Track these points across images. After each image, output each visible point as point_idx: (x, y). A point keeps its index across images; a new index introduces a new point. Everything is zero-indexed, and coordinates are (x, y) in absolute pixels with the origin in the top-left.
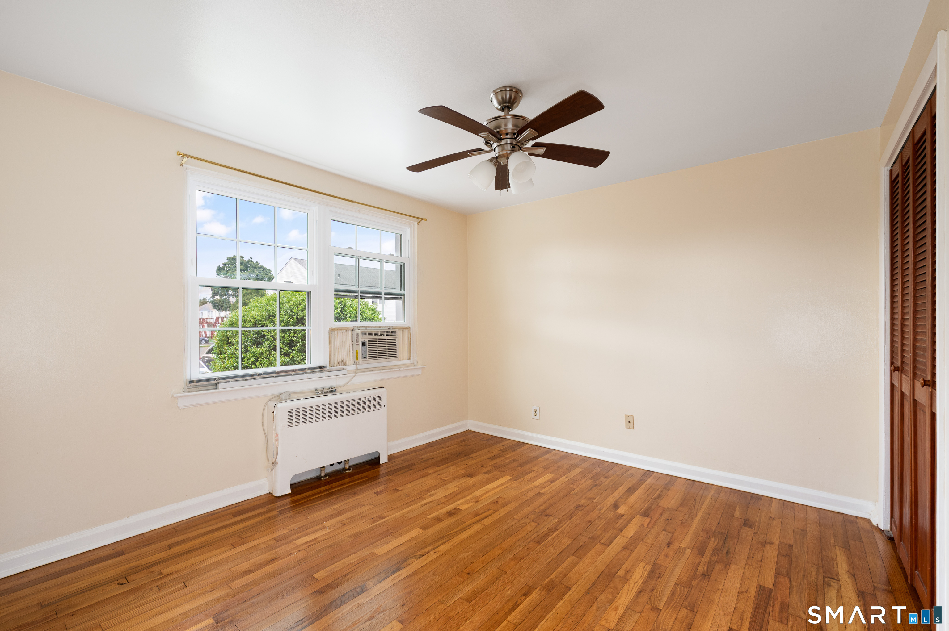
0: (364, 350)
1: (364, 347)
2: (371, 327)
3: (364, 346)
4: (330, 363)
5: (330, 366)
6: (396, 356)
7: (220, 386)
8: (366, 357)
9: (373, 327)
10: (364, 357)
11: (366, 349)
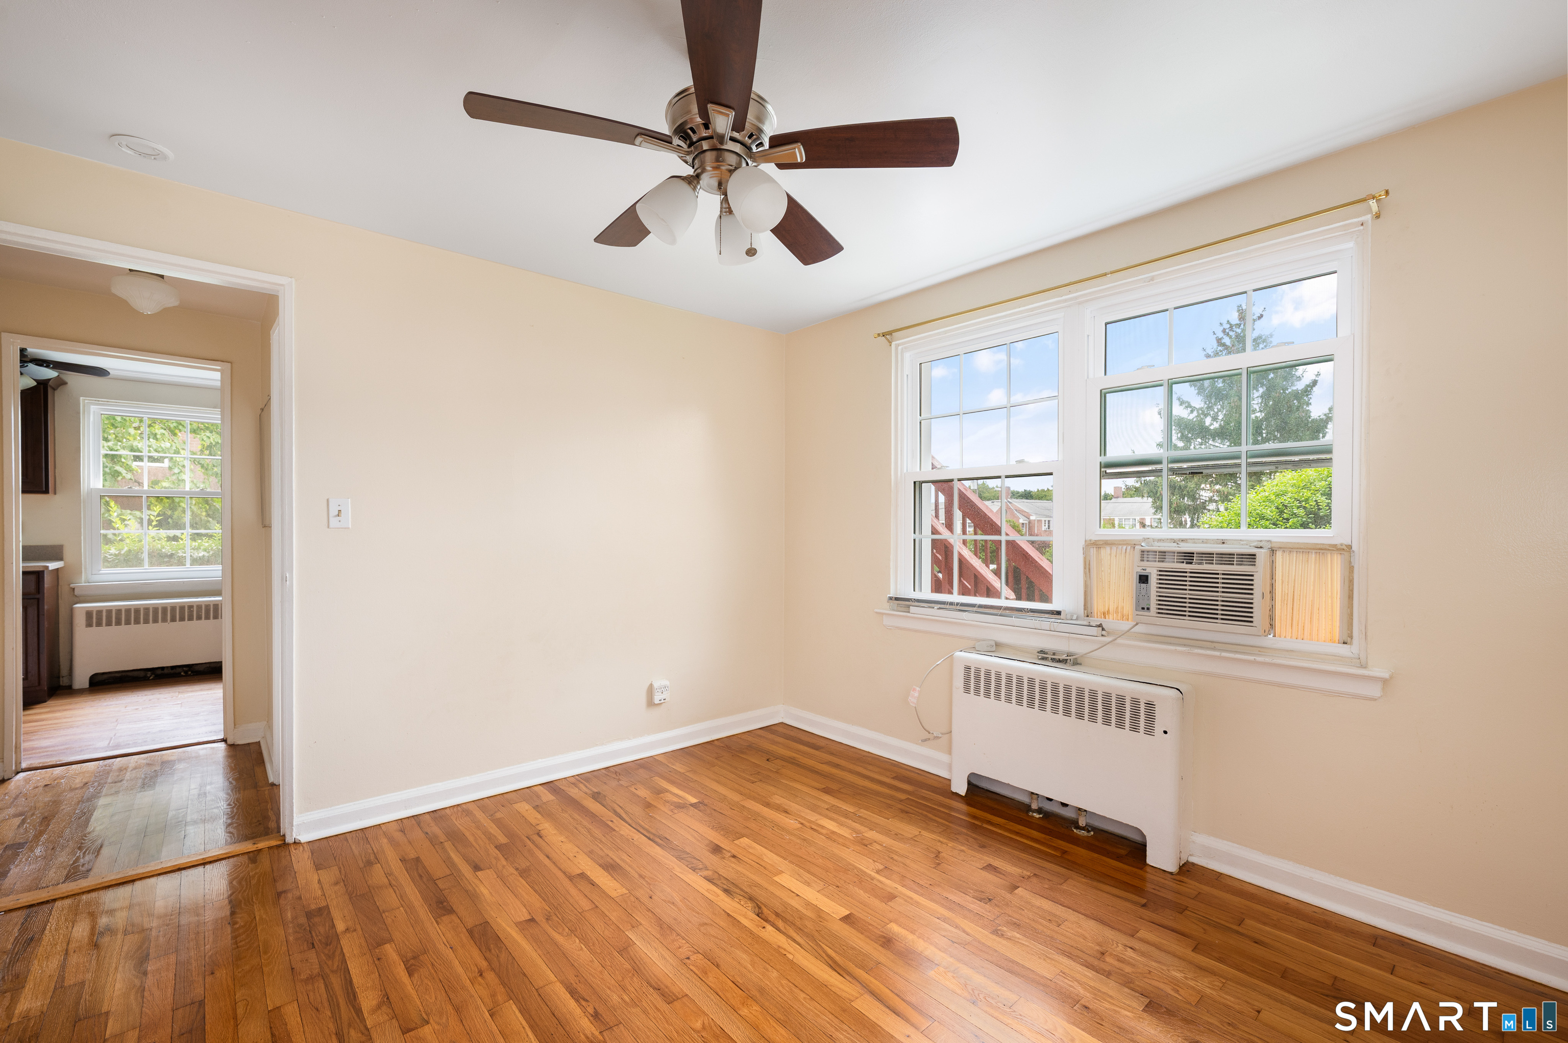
0: (1143, 592)
1: (1143, 585)
2: (1194, 541)
3: (1143, 583)
4: (1085, 609)
5: (1086, 615)
6: (1251, 622)
7: (912, 609)
8: (1148, 609)
9: (1201, 541)
10: (1143, 609)
11: (1148, 591)
